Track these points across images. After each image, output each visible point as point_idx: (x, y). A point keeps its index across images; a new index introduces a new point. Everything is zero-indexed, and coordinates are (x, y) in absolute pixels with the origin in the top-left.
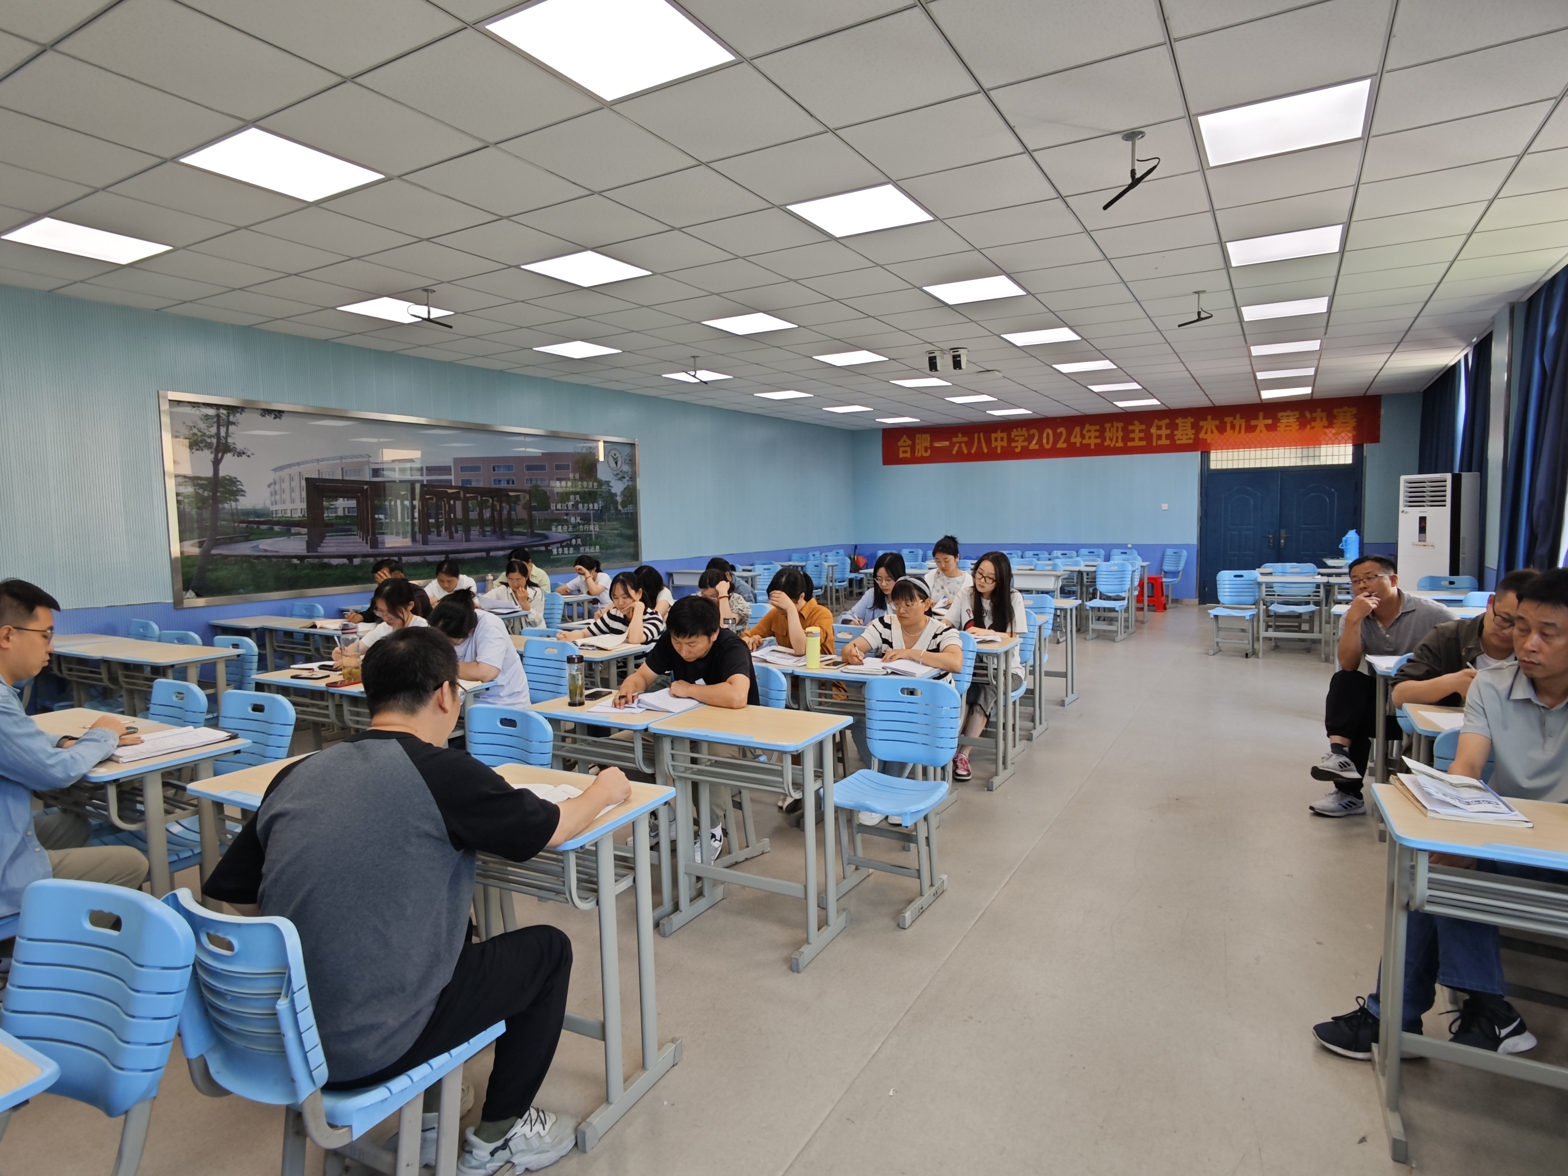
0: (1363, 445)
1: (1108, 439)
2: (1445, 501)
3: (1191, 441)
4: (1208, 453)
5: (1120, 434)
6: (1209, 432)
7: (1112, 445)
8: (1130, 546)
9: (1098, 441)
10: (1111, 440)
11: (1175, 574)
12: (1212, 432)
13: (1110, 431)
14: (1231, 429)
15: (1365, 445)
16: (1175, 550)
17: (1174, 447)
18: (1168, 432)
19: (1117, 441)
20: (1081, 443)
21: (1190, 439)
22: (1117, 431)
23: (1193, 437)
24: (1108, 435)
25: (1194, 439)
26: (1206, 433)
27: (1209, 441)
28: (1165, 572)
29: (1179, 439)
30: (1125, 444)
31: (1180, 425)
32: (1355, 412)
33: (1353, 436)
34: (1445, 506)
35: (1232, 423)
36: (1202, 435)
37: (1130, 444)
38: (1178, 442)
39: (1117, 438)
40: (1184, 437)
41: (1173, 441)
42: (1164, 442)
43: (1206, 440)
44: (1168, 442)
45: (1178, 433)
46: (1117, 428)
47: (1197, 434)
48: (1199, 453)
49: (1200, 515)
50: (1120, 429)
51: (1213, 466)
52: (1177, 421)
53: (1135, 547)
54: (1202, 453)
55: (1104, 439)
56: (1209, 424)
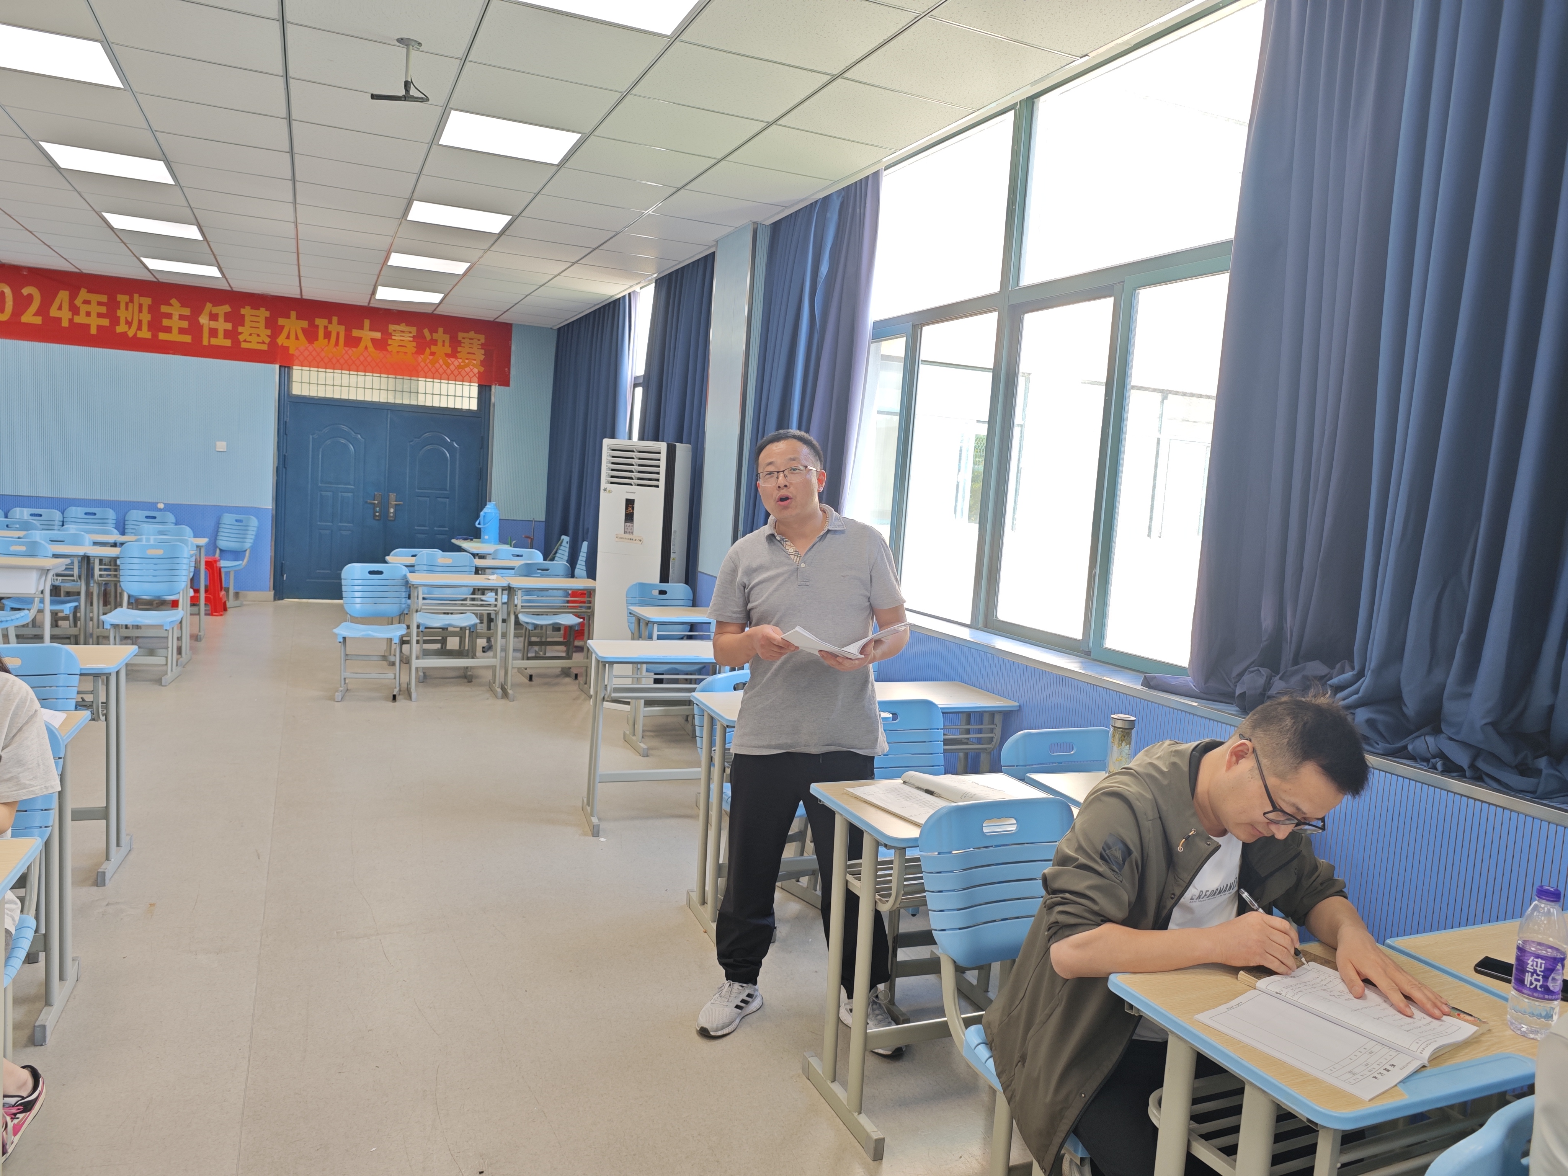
0: (490, 387)
1: (122, 321)
2: (658, 480)
3: (265, 347)
4: (290, 368)
5: (146, 317)
6: (293, 336)
7: (131, 334)
8: (161, 506)
9: (105, 322)
10: (129, 323)
11: (237, 554)
12: (297, 338)
13: (127, 309)
14: (325, 338)
15: (493, 387)
16: (238, 517)
17: (236, 353)
18: (229, 326)
19: (139, 328)
20: (71, 321)
21: (263, 343)
22: (140, 311)
23: (267, 340)
24: (122, 313)
25: (269, 345)
26: (288, 337)
27: (291, 351)
28: (221, 550)
29: (245, 341)
30: (155, 336)
31: (247, 319)
32: (483, 341)
33: (479, 372)
34: (657, 486)
35: (326, 327)
36: (281, 340)
37: (162, 336)
38: (244, 345)
39: (140, 322)
40: (254, 339)
41: (236, 342)
42: (221, 341)
43: (287, 348)
44: (228, 343)
45: (245, 332)
46: (141, 306)
47: (274, 337)
48: (277, 366)
49: (276, 465)
50: (145, 309)
51: (296, 390)
52: (243, 311)
53: (169, 508)
54: (280, 366)
55: (115, 321)
56: (292, 325)
